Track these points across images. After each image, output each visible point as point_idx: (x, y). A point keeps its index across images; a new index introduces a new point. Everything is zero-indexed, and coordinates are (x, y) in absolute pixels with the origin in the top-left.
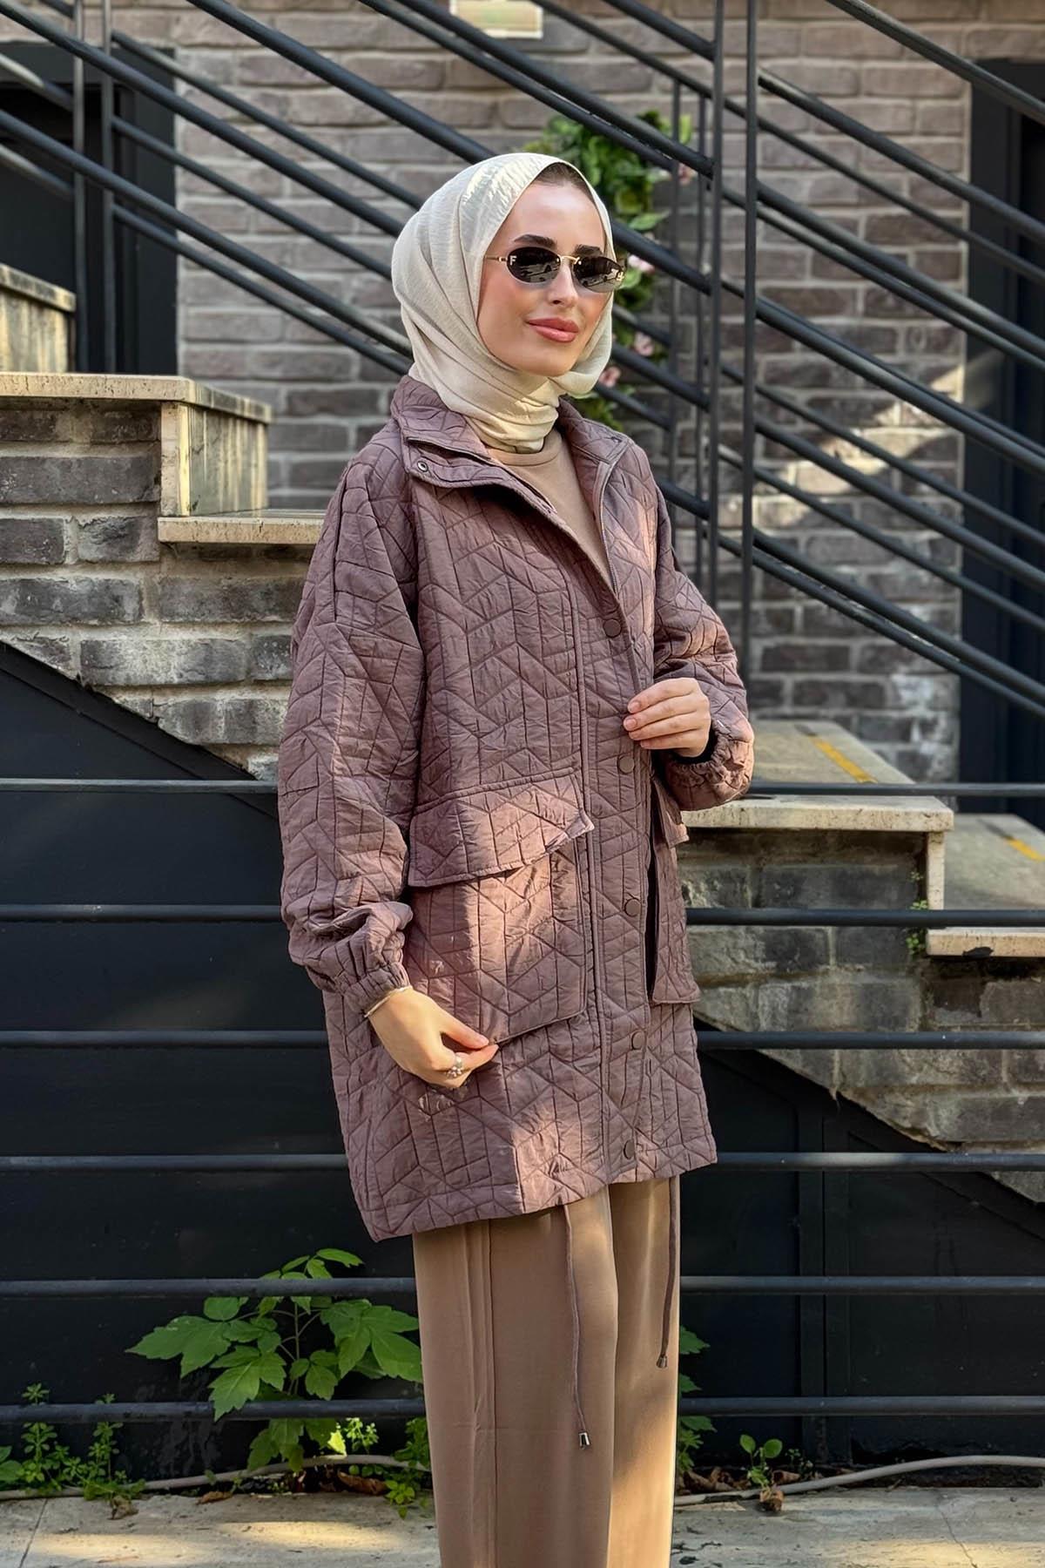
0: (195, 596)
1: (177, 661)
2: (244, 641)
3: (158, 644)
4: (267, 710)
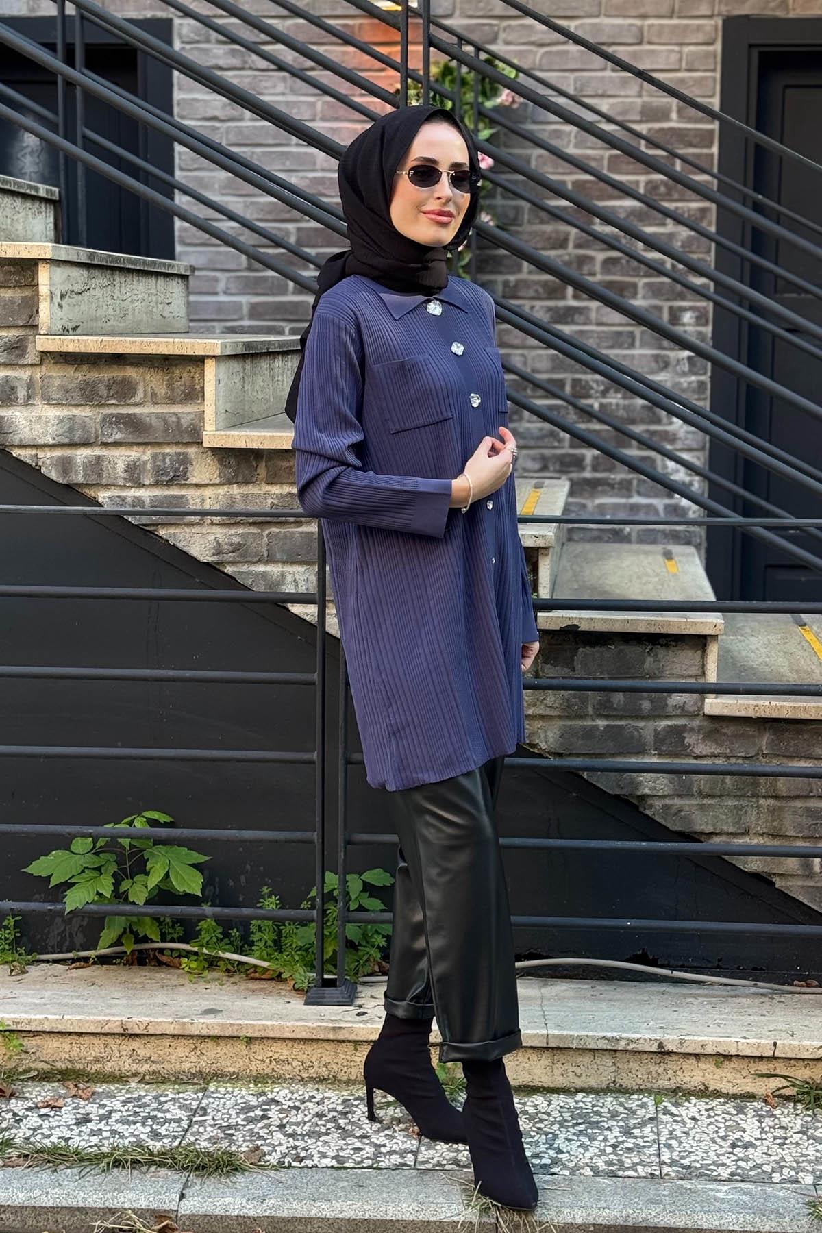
0: (62, 386)
1: (51, 430)
2: (95, 417)
3: (40, 417)
4: (109, 462)
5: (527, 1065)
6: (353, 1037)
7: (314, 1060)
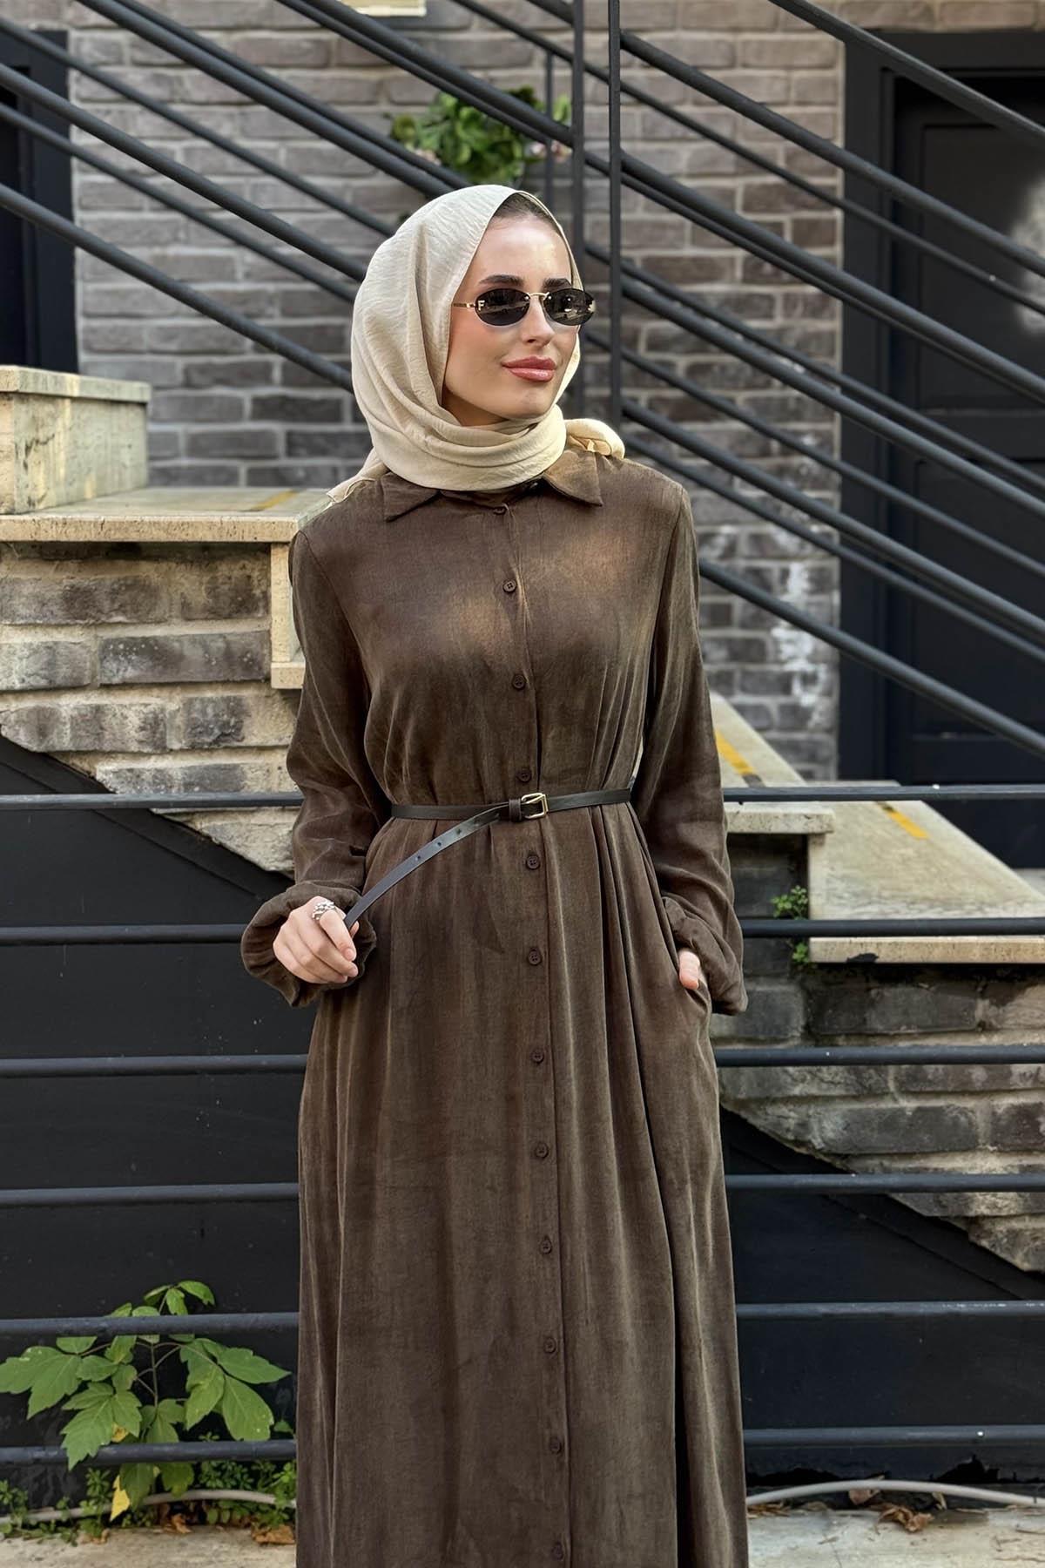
0: (37, 596)
1: (16, 666)
2: (89, 644)
4: (114, 715)
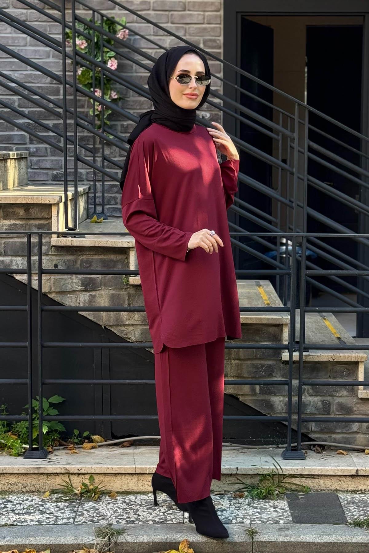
5: (126, 482)
6: (46, 472)
7: (28, 483)
